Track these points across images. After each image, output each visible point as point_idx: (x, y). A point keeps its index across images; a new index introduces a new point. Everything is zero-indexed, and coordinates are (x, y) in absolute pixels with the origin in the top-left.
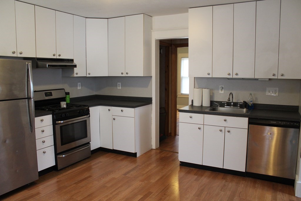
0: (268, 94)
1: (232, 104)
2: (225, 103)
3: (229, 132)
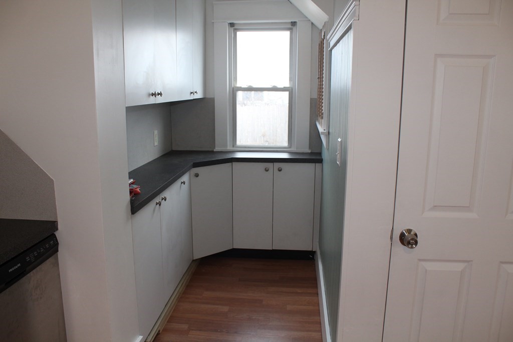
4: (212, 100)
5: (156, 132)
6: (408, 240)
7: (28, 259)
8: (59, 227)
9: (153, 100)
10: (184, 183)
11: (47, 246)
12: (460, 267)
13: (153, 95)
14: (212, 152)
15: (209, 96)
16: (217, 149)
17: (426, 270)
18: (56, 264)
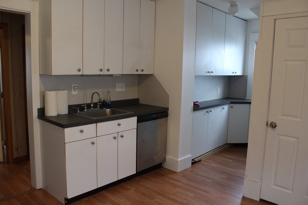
0: (117, 90)
1: (92, 105)
2: (85, 106)
3: (122, 136)
4: (247, 76)
5: (219, 88)
6: (273, 126)
7: (158, 115)
8: (169, 110)
9: (208, 74)
10: (224, 108)
11: (165, 114)
12: (295, 140)
13: (208, 72)
14: (245, 99)
15: (246, 75)
16: (247, 98)
17: (280, 139)
18: (167, 120)
